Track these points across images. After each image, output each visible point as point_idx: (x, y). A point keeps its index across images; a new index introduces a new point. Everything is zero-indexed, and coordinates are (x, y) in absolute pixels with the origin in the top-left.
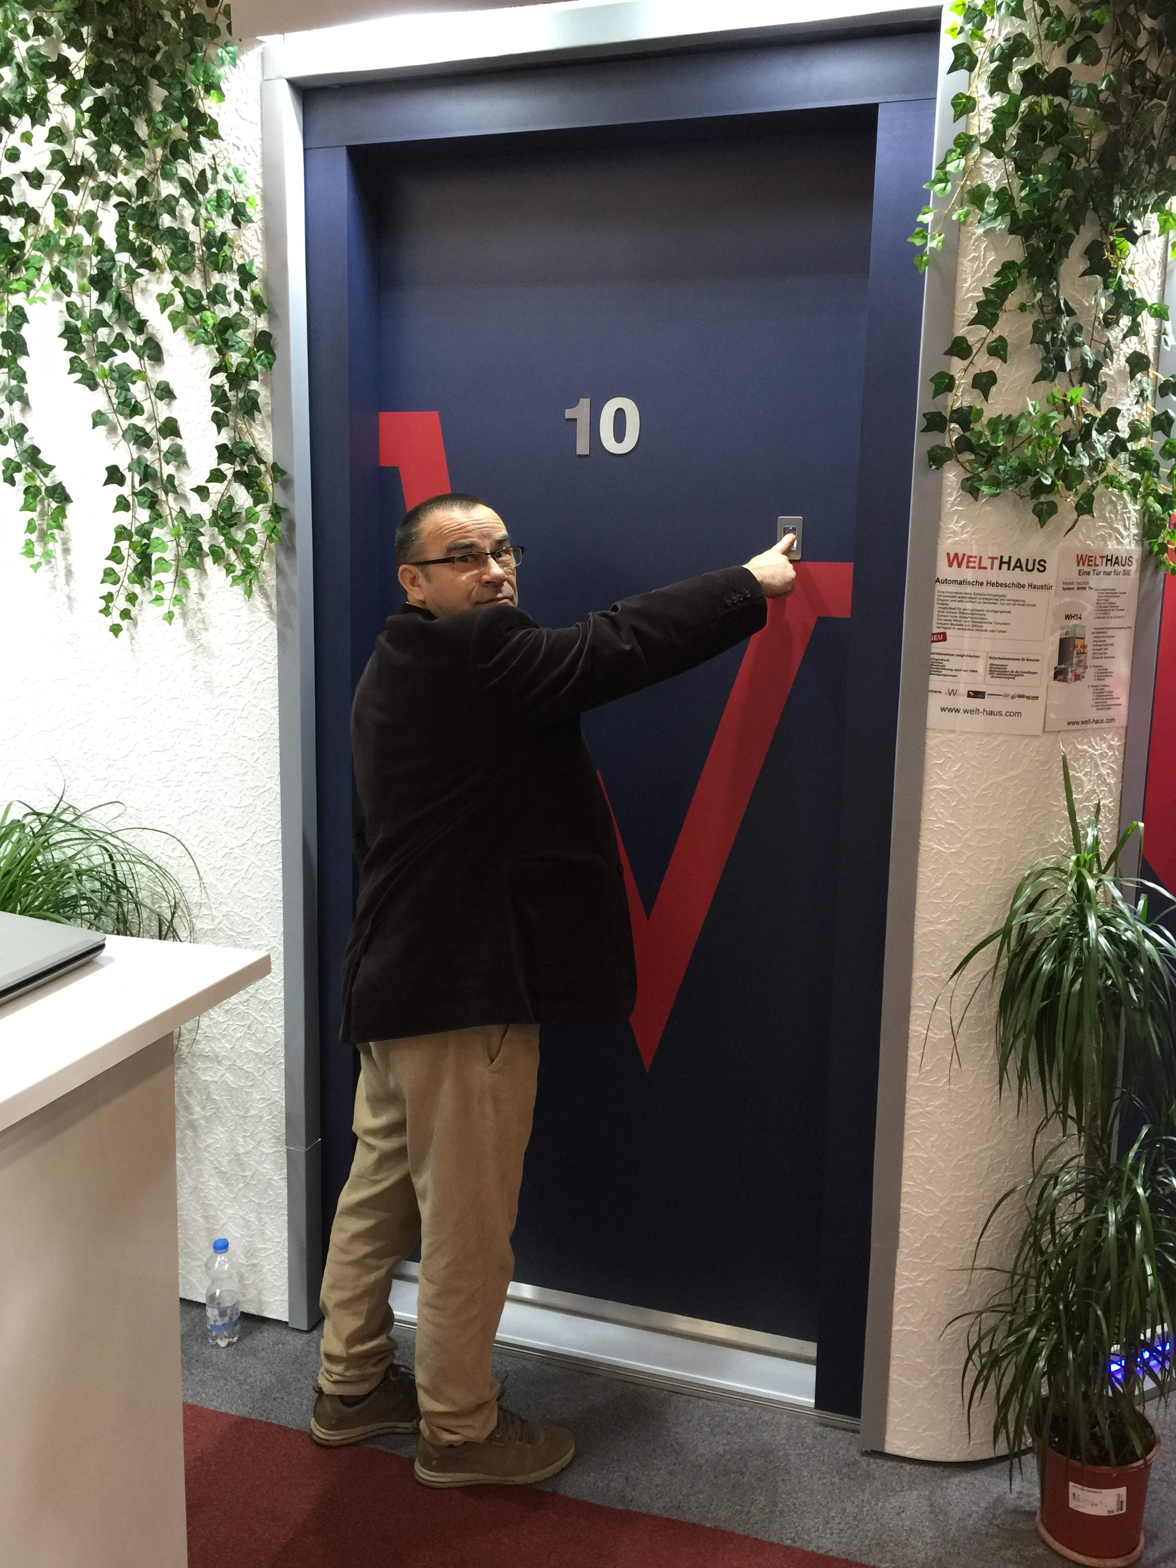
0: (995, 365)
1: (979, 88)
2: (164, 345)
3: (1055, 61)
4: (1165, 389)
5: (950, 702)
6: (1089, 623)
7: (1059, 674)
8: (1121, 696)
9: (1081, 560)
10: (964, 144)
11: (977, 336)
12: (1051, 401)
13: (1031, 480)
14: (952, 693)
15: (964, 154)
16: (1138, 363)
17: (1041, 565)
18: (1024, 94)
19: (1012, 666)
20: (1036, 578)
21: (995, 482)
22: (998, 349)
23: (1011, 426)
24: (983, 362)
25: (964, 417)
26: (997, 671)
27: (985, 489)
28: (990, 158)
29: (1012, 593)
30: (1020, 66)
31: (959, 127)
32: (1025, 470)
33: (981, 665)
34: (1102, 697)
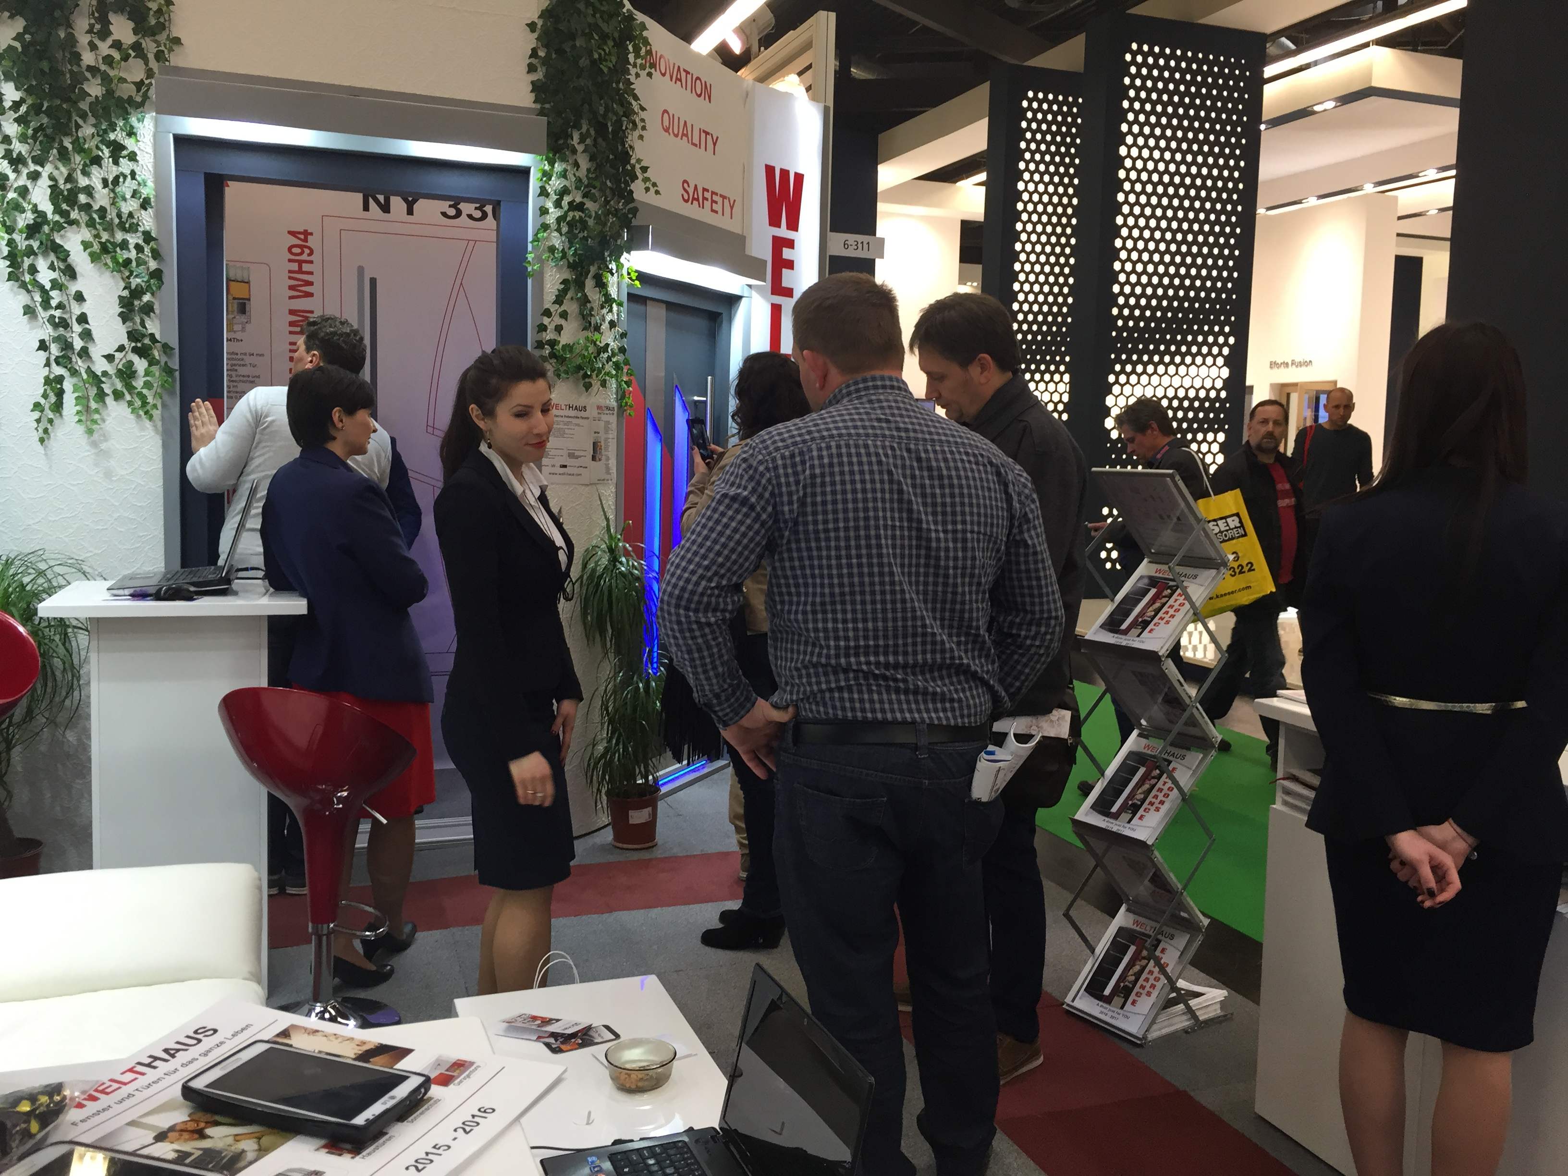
0: (562, 322)
1: (549, 205)
2: (78, 269)
3: (578, 199)
4: (623, 335)
5: (553, 470)
6: (602, 436)
7: (594, 458)
8: (614, 470)
9: (599, 407)
10: (545, 227)
11: (553, 308)
12: (587, 339)
13: (582, 372)
14: (553, 466)
15: (545, 231)
16: (612, 324)
17: (584, 409)
18: (569, 210)
19: (577, 453)
20: (583, 414)
21: (566, 372)
22: (564, 315)
23: (568, 347)
24: (558, 321)
25: (553, 343)
26: (571, 456)
27: (563, 375)
28: (556, 234)
29: (575, 421)
30: (567, 199)
31: (541, 220)
32: (579, 368)
33: (565, 453)
34: (608, 469)
